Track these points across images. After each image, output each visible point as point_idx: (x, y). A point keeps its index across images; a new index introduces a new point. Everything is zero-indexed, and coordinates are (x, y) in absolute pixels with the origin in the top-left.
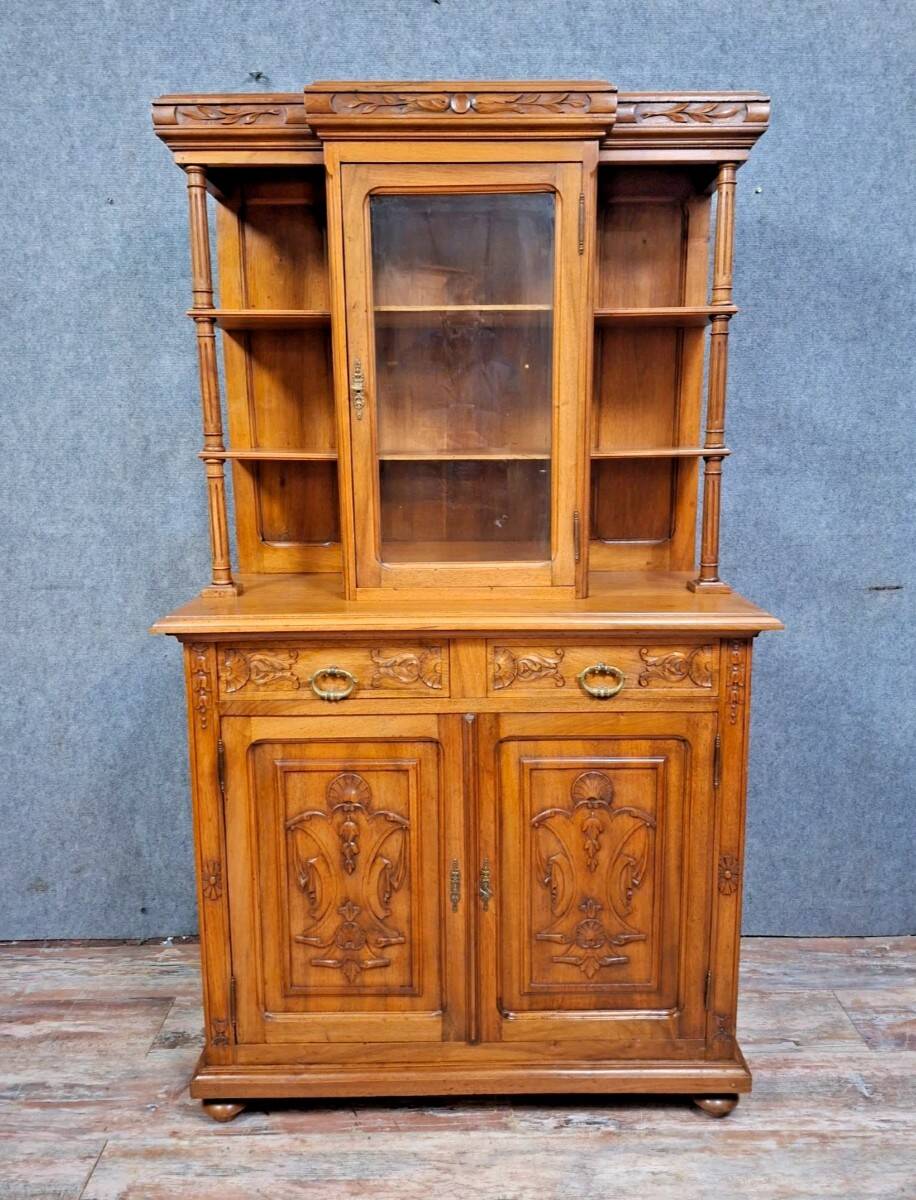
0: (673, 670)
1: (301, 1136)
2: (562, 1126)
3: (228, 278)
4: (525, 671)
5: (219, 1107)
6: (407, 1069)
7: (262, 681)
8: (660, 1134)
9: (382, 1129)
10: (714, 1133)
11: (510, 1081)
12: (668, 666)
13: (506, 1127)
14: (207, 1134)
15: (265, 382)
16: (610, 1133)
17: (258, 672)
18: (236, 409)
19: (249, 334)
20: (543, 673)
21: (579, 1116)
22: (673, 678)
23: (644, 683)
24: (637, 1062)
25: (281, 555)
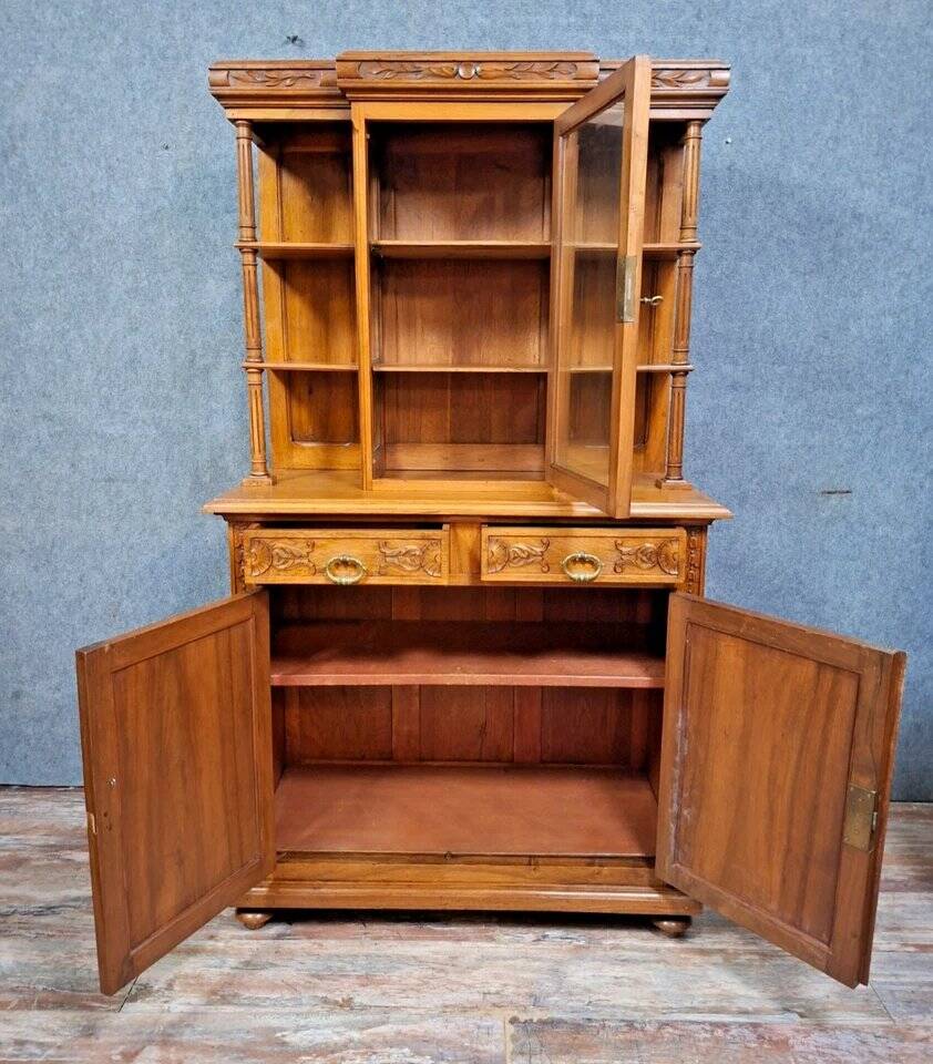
0: (644, 558)
1: (318, 941)
2: (539, 940)
3: (268, 214)
4: (515, 558)
5: (250, 916)
6: (409, 887)
7: (283, 567)
8: (624, 949)
9: (387, 938)
10: (669, 949)
11: (497, 899)
12: (640, 555)
13: (492, 939)
14: (240, 938)
15: (297, 304)
16: (580, 947)
17: (280, 558)
18: (272, 327)
19: (284, 263)
20: (531, 560)
21: (554, 933)
22: (644, 566)
23: (619, 570)
24: (605, 887)
25: (308, 454)
